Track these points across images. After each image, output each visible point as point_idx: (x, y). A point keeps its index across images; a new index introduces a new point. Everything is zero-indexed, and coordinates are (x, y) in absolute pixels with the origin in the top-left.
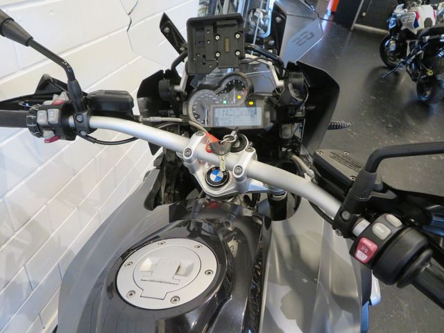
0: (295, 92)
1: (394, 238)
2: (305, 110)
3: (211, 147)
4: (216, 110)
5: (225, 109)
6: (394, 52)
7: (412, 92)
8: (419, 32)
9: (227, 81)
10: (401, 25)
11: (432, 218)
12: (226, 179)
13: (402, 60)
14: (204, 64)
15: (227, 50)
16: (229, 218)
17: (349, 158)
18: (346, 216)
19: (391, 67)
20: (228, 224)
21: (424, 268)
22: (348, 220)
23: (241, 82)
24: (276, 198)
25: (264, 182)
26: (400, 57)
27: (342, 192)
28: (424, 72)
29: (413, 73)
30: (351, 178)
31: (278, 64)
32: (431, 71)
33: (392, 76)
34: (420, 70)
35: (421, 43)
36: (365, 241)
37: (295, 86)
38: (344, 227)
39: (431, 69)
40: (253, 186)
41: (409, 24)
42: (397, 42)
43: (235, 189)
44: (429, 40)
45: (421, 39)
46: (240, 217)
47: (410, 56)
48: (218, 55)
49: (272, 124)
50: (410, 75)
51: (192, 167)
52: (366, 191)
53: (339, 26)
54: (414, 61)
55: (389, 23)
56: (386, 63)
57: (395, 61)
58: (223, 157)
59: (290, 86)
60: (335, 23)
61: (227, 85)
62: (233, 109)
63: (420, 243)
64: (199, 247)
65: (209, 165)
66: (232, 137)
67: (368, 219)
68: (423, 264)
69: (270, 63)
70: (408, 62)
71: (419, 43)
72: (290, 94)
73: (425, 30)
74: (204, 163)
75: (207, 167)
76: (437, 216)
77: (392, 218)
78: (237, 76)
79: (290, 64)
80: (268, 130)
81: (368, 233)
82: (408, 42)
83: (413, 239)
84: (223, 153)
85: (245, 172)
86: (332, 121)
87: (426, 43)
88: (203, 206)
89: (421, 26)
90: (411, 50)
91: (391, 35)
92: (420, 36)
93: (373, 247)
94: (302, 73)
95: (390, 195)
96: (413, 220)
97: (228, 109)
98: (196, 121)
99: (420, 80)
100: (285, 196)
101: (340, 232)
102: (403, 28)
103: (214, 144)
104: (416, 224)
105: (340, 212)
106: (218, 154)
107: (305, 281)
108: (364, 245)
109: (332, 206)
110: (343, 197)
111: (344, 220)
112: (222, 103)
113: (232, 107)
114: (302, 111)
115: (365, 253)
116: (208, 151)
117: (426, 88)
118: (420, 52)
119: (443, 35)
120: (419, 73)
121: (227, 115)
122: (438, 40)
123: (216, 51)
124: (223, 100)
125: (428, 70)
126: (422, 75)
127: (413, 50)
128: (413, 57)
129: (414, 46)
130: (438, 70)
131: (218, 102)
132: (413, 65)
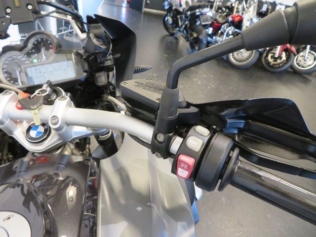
0: (97, 40)
1: (207, 146)
2: (113, 58)
3: (21, 104)
4: (28, 70)
5: (37, 67)
6: (172, 24)
7: (188, 49)
8: (183, 10)
9: (33, 40)
10: (172, 6)
11: (226, 121)
12: (48, 131)
13: (178, 29)
15: (17, 4)
16: (58, 168)
17: (153, 84)
18: (161, 138)
19: (172, 35)
20: (57, 175)
21: (237, 167)
22: (164, 142)
23: (47, 40)
24: (102, 138)
25: (87, 126)
26: (176, 27)
27: (152, 116)
28: (192, 35)
29: (186, 36)
30: (157, 101)
31: (77, 18)
32: (196, 34)
33: (174, 40)
34: (189, 34)
35: (186, 17)
36: (183, 158)
37: (97, 37)
38: (161, 149)
39: (196, 32)
40: (76, 133)
41: (177, 5)
42: (172, 18)
43: (59, 139)
44: (191, 15)
45: (186, 14)
46: (70, 165)
47: (182, 26)
48: (9, 11)
49: (85, 74)
50: (184, 38)
51: (7, 128)
52: (173, 109)
53: (134, 10)
54: (185, 28)
55: (164, 6)
56: (169, 32)
57: (173, 30)
58: (36, 111)
59: (91, 35)
60: (131, 9)
61: (34, 44)
62: (46, 66)
63: (228, 145)
64: (9, 218)
65: (28, 122)
66: (44, 90)
67: (181, 135)
68: (235, 164)
69: (69, 18)
70: (182, 29)
72: (93, 42)
73: (187, 8)
74: (21, 122)
75: (26, 126)
76: (229, 118)
77: (201, 129)
78: (41, 35)
79: (89, 18)
80: (83, 80)
81: (184, 149)
82: (179, 17)
83: (222, 143)
84: (35, 107)
85: (62, 120)
86: (135, 66)
87: (189, 16)
88: (31, 163)
89: (184, 6)
90: (181, 21)
91: (168, 13)
92: (184, 12)
93: (191, 161)
94: (100, 24)
95: (193, 110)
96: (215, 127)
97: (40, 67)
98: (8, 83)
99: (191, 40)
100: (110, 134)
101: (159, 155)
102: (174, 8)
103: (24, 99)
104: (218, 129)
105: (155, 136)
106: (30, 109)
107: (139, 209)
108: (183, 162)
109: (146, 131)
110: (154, 120)
111: (160, 143)
112: (32, 62)
113: (43, 64)
114: (111, 60)
115: (185, 169)
116: (20, 109)
117: (195, 45)
118: (187, 22)
119: (197, 10)
120: (189, 36)
121: (40, 72)
122: (195, 13)
123: (6, 7)
124: (33, 59)
125: (194, 33)
126: (191, 37)
127: (183, 22)
128: (184, 26)
129: (183, 19)
130: (199, 33)
131: (28, 62)
132: (185, 31)
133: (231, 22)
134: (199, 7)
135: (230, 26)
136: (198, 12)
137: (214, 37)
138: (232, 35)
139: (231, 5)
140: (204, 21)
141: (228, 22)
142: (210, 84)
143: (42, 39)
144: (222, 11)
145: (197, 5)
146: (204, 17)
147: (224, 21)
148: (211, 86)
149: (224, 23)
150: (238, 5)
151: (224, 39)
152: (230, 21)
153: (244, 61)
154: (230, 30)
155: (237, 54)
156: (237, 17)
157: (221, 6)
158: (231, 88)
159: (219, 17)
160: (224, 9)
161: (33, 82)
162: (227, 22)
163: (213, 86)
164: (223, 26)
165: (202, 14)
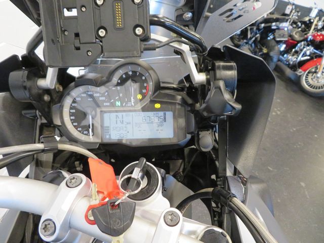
4: (106, 116)
5: (120, 114)
6: (239, 35)
9: (120, 72)
13: (245, 41)
14: (78, 49)
15: (119, 24)
23: (141, 75)
26: (243, 39)
28: (261, 50)
29: (254, 50)
32: (266, 49)
34: (258, 49)
35: (258, 29)
39: (266, 48)
44: (264, 27)
45: (258, 26)
47: (251, 38)
48: (102, 33)
49: (189, 136)
54: (254, 41)
56: (234, 43)
57: (239, 41)
59: (222, 84)
61: (121, 78)
69: (185, 48)
70: (250, 43)
71: (257, 29)
72: (224, 98)
78: (134, 66)
82: (249, 28)
87: (261, 29)
90: (251, 33)
92: (257, 24)
97: (124, 114)
112: (113, 105)
116: (91, 223)
118: (258, 35)
119: (274, 24)
120: (258, 50)
121: (122, 122)
122: (270, 27)
123: (98, 26)
124: (115, 101)
125: (264, 48)
126: (259, 52)
127: (252, 34)
128: (254, 39)
129: (253, 31)
130: (270, 49)
131: (108, 104)
132: (253, 45)
133: (311, 40)
134: (277, 20)
135: (308, 45)
136: (274, 26)
137: (285, 56)
138: (309, 56)
139: (310, 20)
140: (280, 36)
141: (307, 41)
142: (275, 109)
143: (134, 72)
144: (297, 26)
145: (275, 18)
146: (281, 32)
147: (302, 39)
148: (276, 113)
149: (301, 41)
150: (317, 22)
151: (299, 59)
152: (309, 39)
153: (319, 88)
154: (308, 50)
155: (312, 79)
156: (319, 36)
157: (296, 21)
158: (300, 118)
159: (296, 34)
160: (299, 24)
161: (110, 135)
162: (305, 40)
163: (279, 113)
164: (299, 45)
165: (278, 29)
